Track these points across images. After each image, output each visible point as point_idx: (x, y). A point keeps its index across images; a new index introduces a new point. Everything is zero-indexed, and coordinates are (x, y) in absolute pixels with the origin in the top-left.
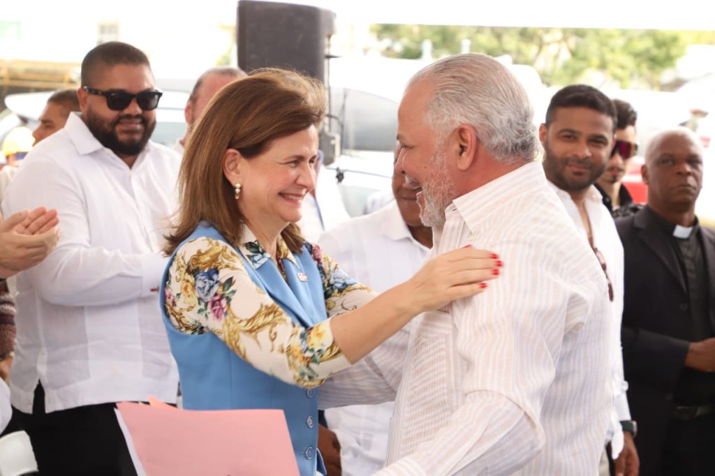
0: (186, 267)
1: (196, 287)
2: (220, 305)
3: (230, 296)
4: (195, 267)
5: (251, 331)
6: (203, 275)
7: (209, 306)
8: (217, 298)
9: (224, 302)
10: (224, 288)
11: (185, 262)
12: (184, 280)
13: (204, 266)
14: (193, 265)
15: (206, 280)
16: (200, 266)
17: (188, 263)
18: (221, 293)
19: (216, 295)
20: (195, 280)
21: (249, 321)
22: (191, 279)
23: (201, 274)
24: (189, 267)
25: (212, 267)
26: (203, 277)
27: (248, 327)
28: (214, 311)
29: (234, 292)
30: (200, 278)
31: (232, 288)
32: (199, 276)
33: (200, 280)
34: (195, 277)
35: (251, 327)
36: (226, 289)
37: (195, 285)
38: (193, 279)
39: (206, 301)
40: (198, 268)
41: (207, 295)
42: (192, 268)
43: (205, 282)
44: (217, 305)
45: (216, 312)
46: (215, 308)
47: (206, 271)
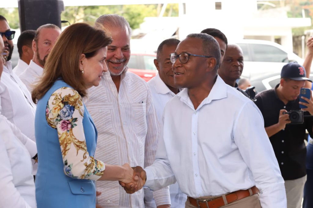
0: (62, 100)
1: (62, 110)
2: (67, 125)
3: (74, 126)
4: (67, 101)
5: (77, 146)
6: (68, 107)
7: (62, 121)
8: (68, 122)
9: (69, 126)
10: (72, 121)
11: (61, 97)
12: (58, 105)
13: (70, 103)
14: (65, 99)
15: (68, 110)
16: (69, 102)
17: (63, 98)
18: (71, 122)
19: (68, 120)
20: (64, 107)
21: (79, 142)
22: (62, 105)
23: (68, 106)
24: (63, 100)
25: (73, 105)
26: (68, 108)
27: (78, 144)
28: (62, 125)
29: (76, 125)
30: (66, 107)
31: (75, 123)
32: (66, 106)
33: (66, 108)
34: (64, 105)
35: (79, 145)
36: (73, 121)
37: (62, 109)
38: (63, 106)
39: (62, 119)
40: (68, 102)
41: (64, 117)
42: (65, 101)
43: (67, 110)
44: (65, 124)
45: (63, 126)
46: (63, 124)
47: (70, 106)
